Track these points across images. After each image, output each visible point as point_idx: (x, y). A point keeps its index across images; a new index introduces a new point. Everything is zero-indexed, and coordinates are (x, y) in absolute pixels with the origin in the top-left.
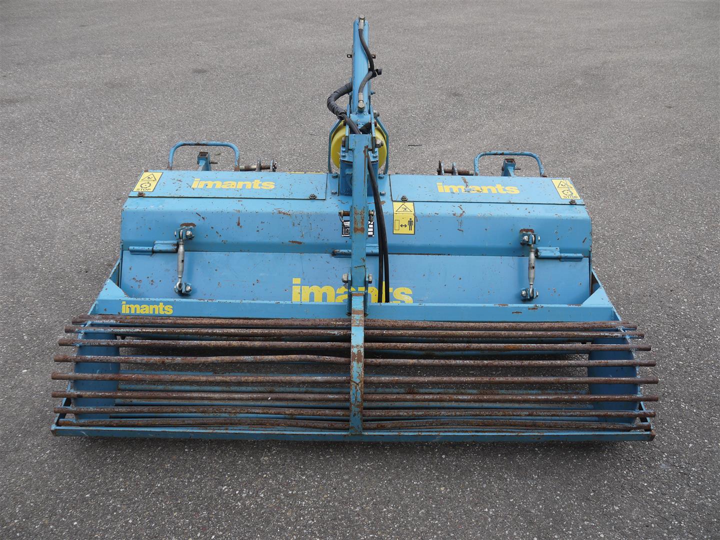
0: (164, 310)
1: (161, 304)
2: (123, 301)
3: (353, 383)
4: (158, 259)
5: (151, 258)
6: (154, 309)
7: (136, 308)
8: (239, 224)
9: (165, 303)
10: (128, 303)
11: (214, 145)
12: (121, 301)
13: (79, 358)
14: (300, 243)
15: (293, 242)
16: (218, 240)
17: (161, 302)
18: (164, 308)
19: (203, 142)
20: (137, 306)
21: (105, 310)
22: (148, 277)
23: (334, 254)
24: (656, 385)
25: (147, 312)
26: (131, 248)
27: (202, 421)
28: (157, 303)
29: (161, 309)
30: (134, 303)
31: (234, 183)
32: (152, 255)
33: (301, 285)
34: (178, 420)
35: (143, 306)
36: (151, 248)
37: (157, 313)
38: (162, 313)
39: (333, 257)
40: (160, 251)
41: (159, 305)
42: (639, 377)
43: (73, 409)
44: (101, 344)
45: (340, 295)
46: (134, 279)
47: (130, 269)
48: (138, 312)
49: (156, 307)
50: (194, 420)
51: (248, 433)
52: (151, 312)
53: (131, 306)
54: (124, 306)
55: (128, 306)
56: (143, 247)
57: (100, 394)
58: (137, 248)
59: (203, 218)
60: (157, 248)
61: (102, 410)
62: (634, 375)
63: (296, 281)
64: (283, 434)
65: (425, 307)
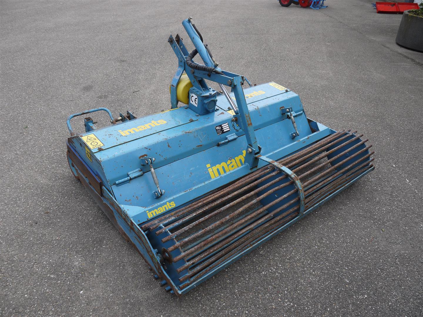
0: (170, 206)
1: (168, 203)
2: (147, 211)
3: (300, 190)
4: (134, 183)
5: (130, 184)
6: (165, 208)
7: (155, 212)
8: (169, 146)
9: (170, 202)
10: (150, 210)
11: (94, 111)
12: (145, 212)
13: (182, 243)
14: (201, 146)
15: (198, 146)
16: (162, 159)
17: (167, 202)
18: (170, 205)
19: (86, 111)
20: (156, 210)
21: (139, 221)
22: (134, 196)
23: (218, 145)
24: (372, 147)
25: (162, 211)
26: (117, 182)
27: (244, 245)
28: (165, 203)
29: (169, 206)
30: (153, 209)
31: (143, 127)
32: (129, 182)
33: (211, 167)
34: (235, 251)
35: (158, 209)
36: (129, 178)
37: (167, 209)
38: (170, 208)
39: (218, 147)
40: (135, 177)
41: (166, 204)
42: (367, 146)
43: (190, 274)
44: (186, 230)
45: (230, 164)
46: (125, 200)
47: (121, 195)
48: (157, 214)
49: (165, 206)
50: (241, 246)
51: (266, 239)
52: (165, 210)
53: (152, 212)
54: (148, 214)
55: (150, 212)
56: (124, 179)
57: (203, 256)
58: (120, 181)
59: (150, 149)
60: (132, 176)
61: (204, 265)
62: (365, 147)
63: (208, 166)
64: (278, 231)
65: (275, 153)
